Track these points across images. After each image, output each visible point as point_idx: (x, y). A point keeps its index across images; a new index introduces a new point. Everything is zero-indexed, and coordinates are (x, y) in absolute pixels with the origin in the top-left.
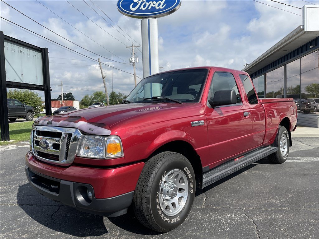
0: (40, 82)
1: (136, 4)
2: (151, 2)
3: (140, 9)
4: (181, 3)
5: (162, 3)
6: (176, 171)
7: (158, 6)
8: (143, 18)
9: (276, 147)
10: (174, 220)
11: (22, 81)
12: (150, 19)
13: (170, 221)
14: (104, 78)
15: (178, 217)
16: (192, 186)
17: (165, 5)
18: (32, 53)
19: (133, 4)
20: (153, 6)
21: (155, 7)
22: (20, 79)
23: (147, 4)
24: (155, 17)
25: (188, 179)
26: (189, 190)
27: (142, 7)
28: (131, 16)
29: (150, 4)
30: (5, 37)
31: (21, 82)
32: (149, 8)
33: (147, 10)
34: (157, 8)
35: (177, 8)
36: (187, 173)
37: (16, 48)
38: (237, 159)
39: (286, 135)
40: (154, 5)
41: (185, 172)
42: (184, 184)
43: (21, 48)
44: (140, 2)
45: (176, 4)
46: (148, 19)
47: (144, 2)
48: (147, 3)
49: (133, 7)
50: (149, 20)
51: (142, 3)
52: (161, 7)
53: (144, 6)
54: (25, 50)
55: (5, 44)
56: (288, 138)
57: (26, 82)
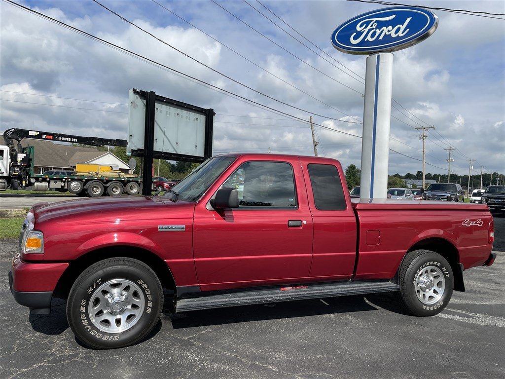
0: (200, 153)
1: (359, 34)
2: (384, 28)
3: (366, 40)
4: (437, 23)
5: (403, 27)
6: (126, 282)
7: (396, 33)
8: (370, 54)
9: (395, 285)
11: (176, 151)
12: (382, 55)
13: (102, 337)
14: (316, 145)
15: (116, 337)
16: (150, 304)
17: (408, 30)
18: (193, 115)
19: (355, 34)
20: (388, 33)
21: (390, 34)
22: (174, 149)
23: (378, 32)
24: (390, 51)
25: (145, 295)
26: (146, 309)
27: (369, 38)
28: (351, 53)
29: (383, 30)
30: (157, 98)
31: (175, 153)
32: (381, 38)
33: (377, 42)
34: (394, 35)
35: (431, 31)
36: (143, 287)
37: (173, 110)
38: (290, 288)
39: (442, 270)
40: (389, 31)
41: (140, 286)
42: (138, 300)
43: (179, 111)
44: (367, 30)
45: (424, 28)
46: (377, 55)
47: (373, 29)
48: (378, 30)
49: (355, 38)
50: (378, 57)
51: (370, 30)
52: (400, 34)
53: (372, 36)
54: (184, 113)
55: (157, 105)
56: (448, 275)
57: (180, 152)
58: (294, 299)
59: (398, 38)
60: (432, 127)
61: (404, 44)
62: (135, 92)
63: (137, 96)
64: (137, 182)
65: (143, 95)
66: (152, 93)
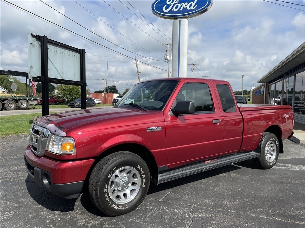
0: (77, 79)
1: (168, 6)
2: (183, 3)
3: (172, 10)
4: (212, 3)
5: (193, 4)
6: (128, 168)
7: (190, 7)
8: (175, 19)
9: (257, 153)
10: (122, 208)
11: (62, 78)
12: (182, 19)
13: (118, 208)
14: (139, 74)
15: (127, 206)
16: (144, 181)
17: (197, 5)
18: (72, 53)
19: (166, 6)
20: (185, 7)
21: (187, 8)
22: (61, 76)
23: (179, 6)
24: (186, 18)
25: (141, 175)
26: (142, 185)
27: (174, 9)
28: (164, 18)
29: (182, 5)
30: (49, 41)
32: (181, 9)
33: (179, 12)
34: (188, 9)
35: (209, 7)
36: (140, 170)
37: (59, 49)
38: (209, 161)
39: (275, 143)
40: (186, 6)
41: (138, 170)
42: (136, 179)
43: (62, 50)
44: (173, 4)
45: (206, 4)
46: (179, 20)
47: (176, 3)
48: (179, 4)
49: (166, 8)
50: (180, 21)
51: (174, 4)
52: (192, 8)
53: (176, 8)
54: (66, 51)
55: (49, 46)
56: (278, 145)
57: (65, 78)
58: (216, 168)
59: (191, 10)
60: (197, 64)
61: (195, 14)
62: (33, 36)
63: (34, 39)
64: (26, 99)
65: (38, 38)
66: (45, 37)
